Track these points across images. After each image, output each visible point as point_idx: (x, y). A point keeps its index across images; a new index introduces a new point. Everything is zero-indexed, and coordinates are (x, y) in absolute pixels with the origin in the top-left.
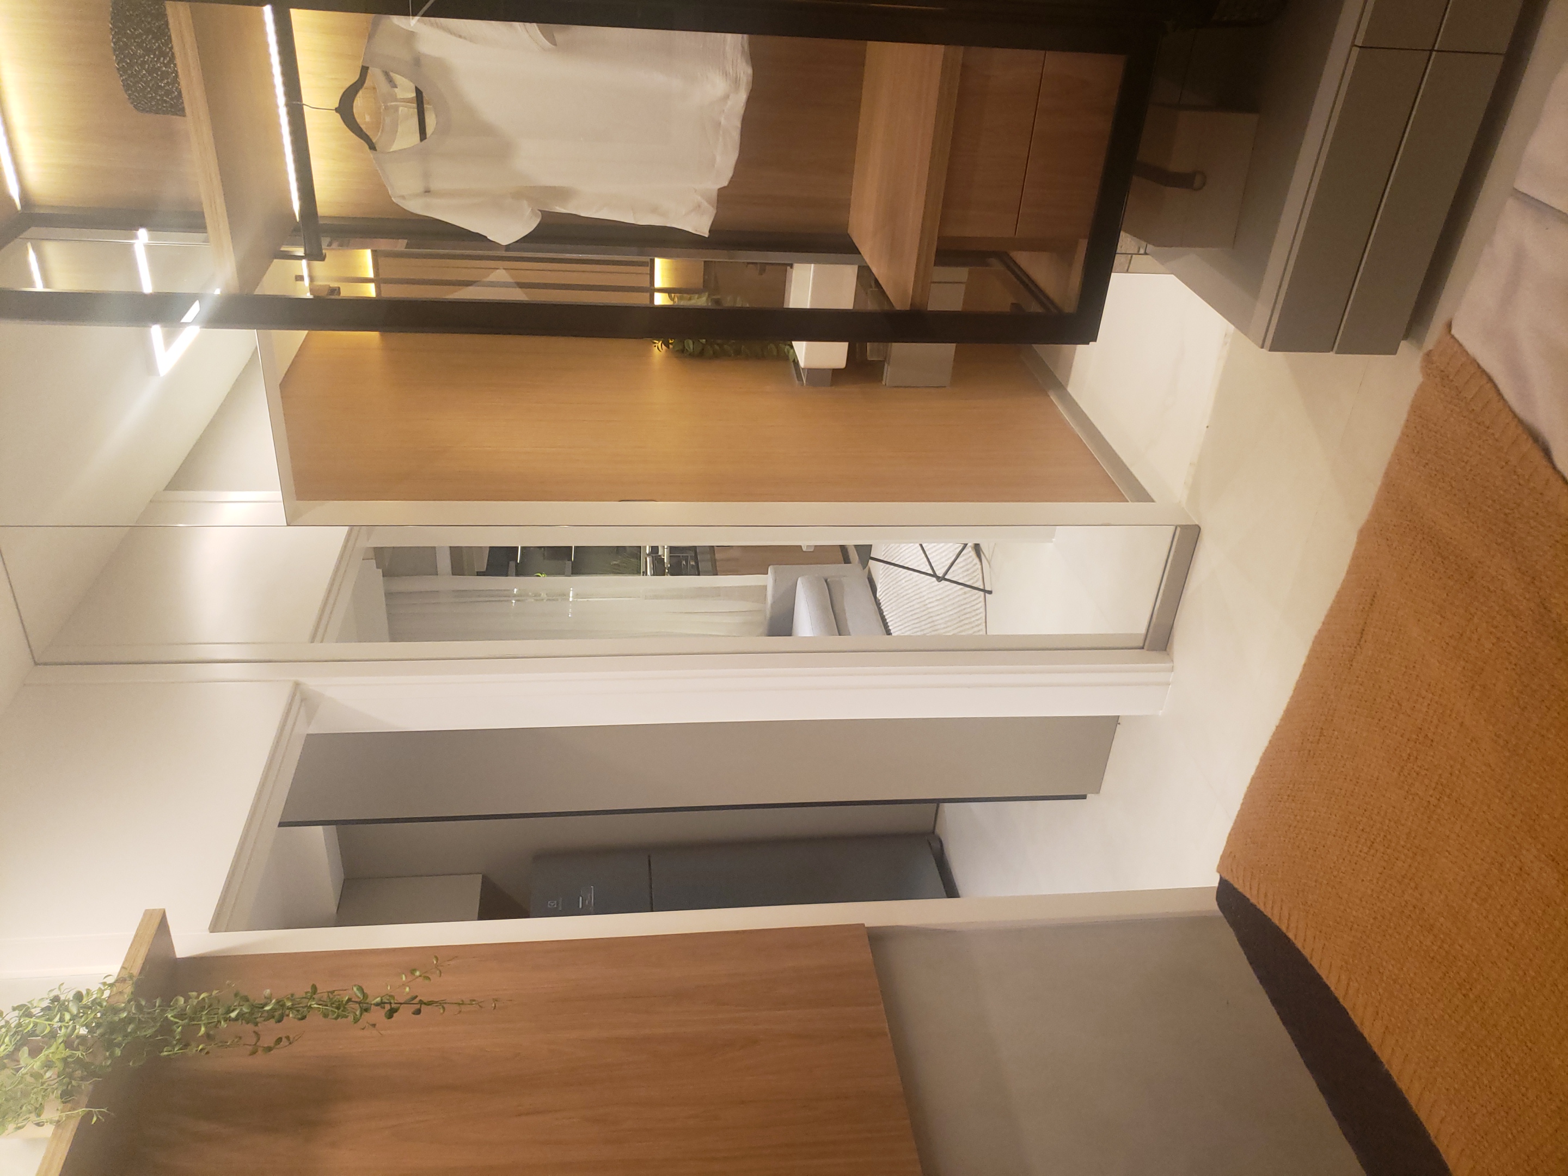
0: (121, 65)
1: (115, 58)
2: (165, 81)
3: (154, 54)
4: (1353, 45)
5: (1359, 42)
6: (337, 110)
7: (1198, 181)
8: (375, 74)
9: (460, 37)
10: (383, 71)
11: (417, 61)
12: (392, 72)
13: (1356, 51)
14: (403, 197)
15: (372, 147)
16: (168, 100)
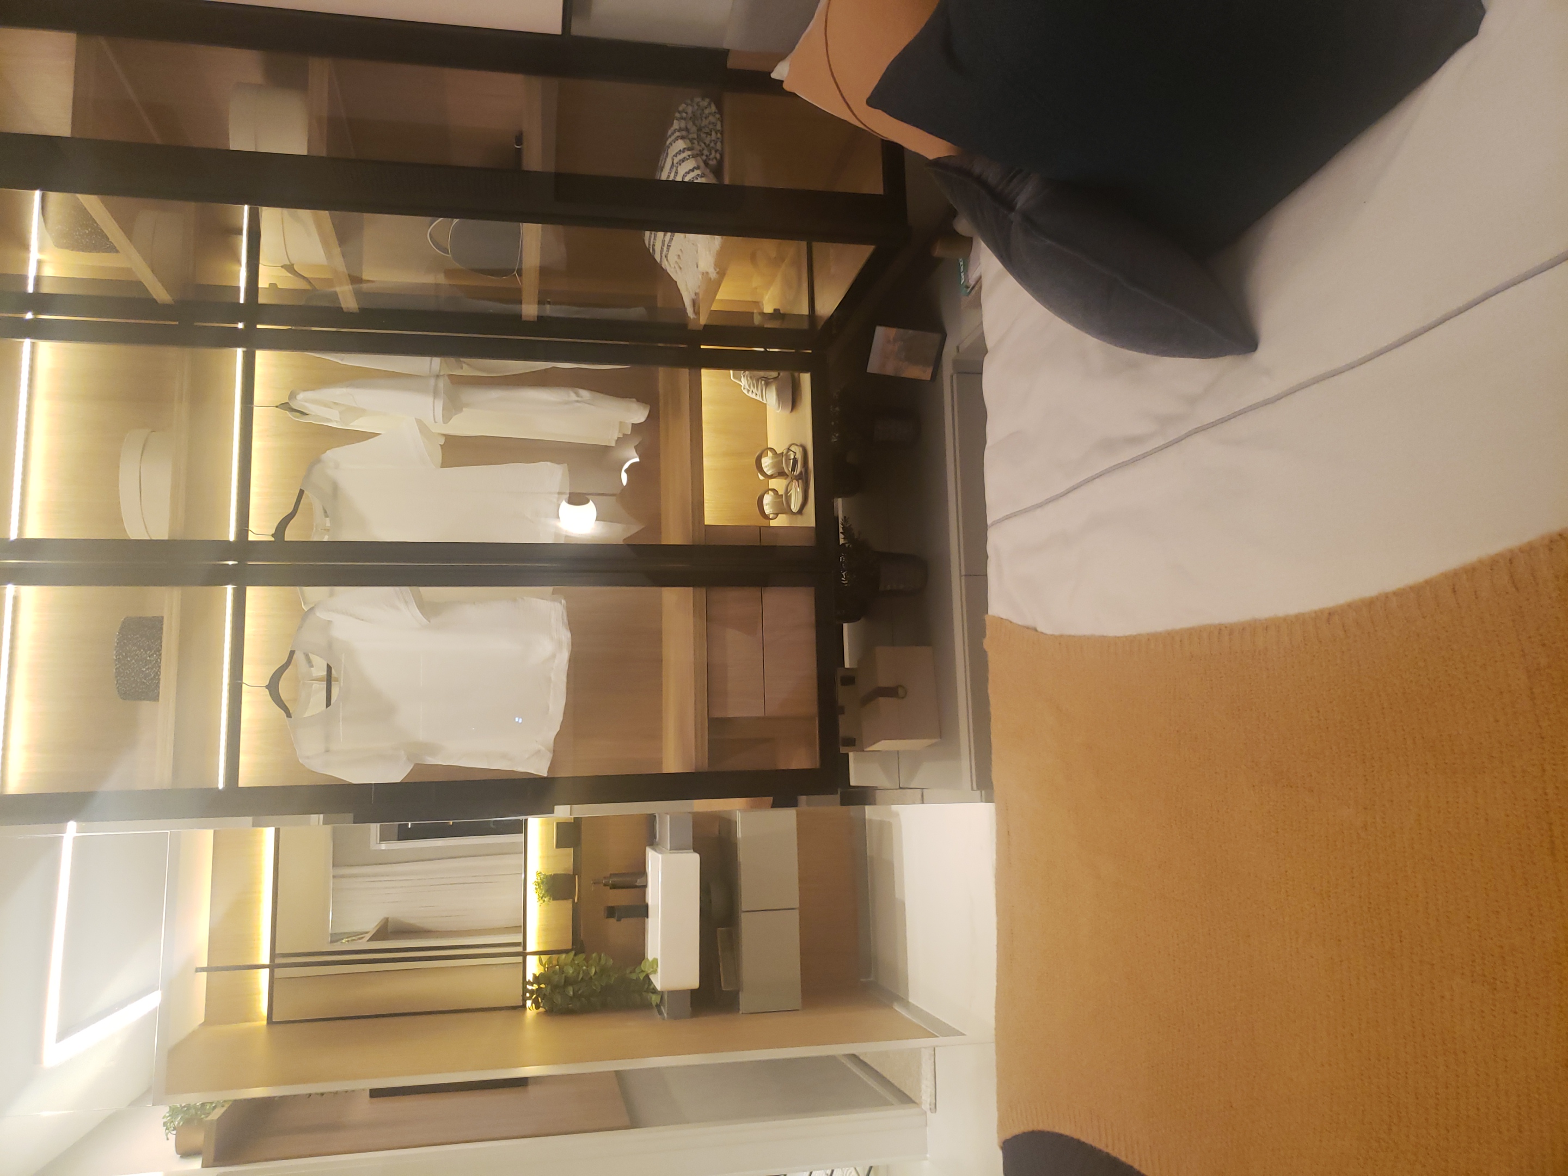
0: (118, 657)
1: (115, 652)
2: (147, 667)
3: (144, 649)
4: (961, 576)
5: (963, 573)
6: (267, 687)
7: (900, 691)
8: (299, 656)
9: (363, 620)
10: (304, 654)
11: (330, 647)
12: (311, 653)
13: (963, 578)
14: (308, 758)
15: (289, 715)
16: (145, 681)
